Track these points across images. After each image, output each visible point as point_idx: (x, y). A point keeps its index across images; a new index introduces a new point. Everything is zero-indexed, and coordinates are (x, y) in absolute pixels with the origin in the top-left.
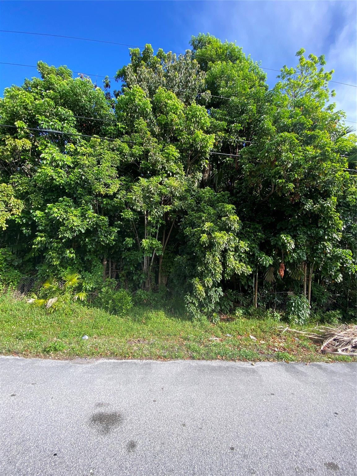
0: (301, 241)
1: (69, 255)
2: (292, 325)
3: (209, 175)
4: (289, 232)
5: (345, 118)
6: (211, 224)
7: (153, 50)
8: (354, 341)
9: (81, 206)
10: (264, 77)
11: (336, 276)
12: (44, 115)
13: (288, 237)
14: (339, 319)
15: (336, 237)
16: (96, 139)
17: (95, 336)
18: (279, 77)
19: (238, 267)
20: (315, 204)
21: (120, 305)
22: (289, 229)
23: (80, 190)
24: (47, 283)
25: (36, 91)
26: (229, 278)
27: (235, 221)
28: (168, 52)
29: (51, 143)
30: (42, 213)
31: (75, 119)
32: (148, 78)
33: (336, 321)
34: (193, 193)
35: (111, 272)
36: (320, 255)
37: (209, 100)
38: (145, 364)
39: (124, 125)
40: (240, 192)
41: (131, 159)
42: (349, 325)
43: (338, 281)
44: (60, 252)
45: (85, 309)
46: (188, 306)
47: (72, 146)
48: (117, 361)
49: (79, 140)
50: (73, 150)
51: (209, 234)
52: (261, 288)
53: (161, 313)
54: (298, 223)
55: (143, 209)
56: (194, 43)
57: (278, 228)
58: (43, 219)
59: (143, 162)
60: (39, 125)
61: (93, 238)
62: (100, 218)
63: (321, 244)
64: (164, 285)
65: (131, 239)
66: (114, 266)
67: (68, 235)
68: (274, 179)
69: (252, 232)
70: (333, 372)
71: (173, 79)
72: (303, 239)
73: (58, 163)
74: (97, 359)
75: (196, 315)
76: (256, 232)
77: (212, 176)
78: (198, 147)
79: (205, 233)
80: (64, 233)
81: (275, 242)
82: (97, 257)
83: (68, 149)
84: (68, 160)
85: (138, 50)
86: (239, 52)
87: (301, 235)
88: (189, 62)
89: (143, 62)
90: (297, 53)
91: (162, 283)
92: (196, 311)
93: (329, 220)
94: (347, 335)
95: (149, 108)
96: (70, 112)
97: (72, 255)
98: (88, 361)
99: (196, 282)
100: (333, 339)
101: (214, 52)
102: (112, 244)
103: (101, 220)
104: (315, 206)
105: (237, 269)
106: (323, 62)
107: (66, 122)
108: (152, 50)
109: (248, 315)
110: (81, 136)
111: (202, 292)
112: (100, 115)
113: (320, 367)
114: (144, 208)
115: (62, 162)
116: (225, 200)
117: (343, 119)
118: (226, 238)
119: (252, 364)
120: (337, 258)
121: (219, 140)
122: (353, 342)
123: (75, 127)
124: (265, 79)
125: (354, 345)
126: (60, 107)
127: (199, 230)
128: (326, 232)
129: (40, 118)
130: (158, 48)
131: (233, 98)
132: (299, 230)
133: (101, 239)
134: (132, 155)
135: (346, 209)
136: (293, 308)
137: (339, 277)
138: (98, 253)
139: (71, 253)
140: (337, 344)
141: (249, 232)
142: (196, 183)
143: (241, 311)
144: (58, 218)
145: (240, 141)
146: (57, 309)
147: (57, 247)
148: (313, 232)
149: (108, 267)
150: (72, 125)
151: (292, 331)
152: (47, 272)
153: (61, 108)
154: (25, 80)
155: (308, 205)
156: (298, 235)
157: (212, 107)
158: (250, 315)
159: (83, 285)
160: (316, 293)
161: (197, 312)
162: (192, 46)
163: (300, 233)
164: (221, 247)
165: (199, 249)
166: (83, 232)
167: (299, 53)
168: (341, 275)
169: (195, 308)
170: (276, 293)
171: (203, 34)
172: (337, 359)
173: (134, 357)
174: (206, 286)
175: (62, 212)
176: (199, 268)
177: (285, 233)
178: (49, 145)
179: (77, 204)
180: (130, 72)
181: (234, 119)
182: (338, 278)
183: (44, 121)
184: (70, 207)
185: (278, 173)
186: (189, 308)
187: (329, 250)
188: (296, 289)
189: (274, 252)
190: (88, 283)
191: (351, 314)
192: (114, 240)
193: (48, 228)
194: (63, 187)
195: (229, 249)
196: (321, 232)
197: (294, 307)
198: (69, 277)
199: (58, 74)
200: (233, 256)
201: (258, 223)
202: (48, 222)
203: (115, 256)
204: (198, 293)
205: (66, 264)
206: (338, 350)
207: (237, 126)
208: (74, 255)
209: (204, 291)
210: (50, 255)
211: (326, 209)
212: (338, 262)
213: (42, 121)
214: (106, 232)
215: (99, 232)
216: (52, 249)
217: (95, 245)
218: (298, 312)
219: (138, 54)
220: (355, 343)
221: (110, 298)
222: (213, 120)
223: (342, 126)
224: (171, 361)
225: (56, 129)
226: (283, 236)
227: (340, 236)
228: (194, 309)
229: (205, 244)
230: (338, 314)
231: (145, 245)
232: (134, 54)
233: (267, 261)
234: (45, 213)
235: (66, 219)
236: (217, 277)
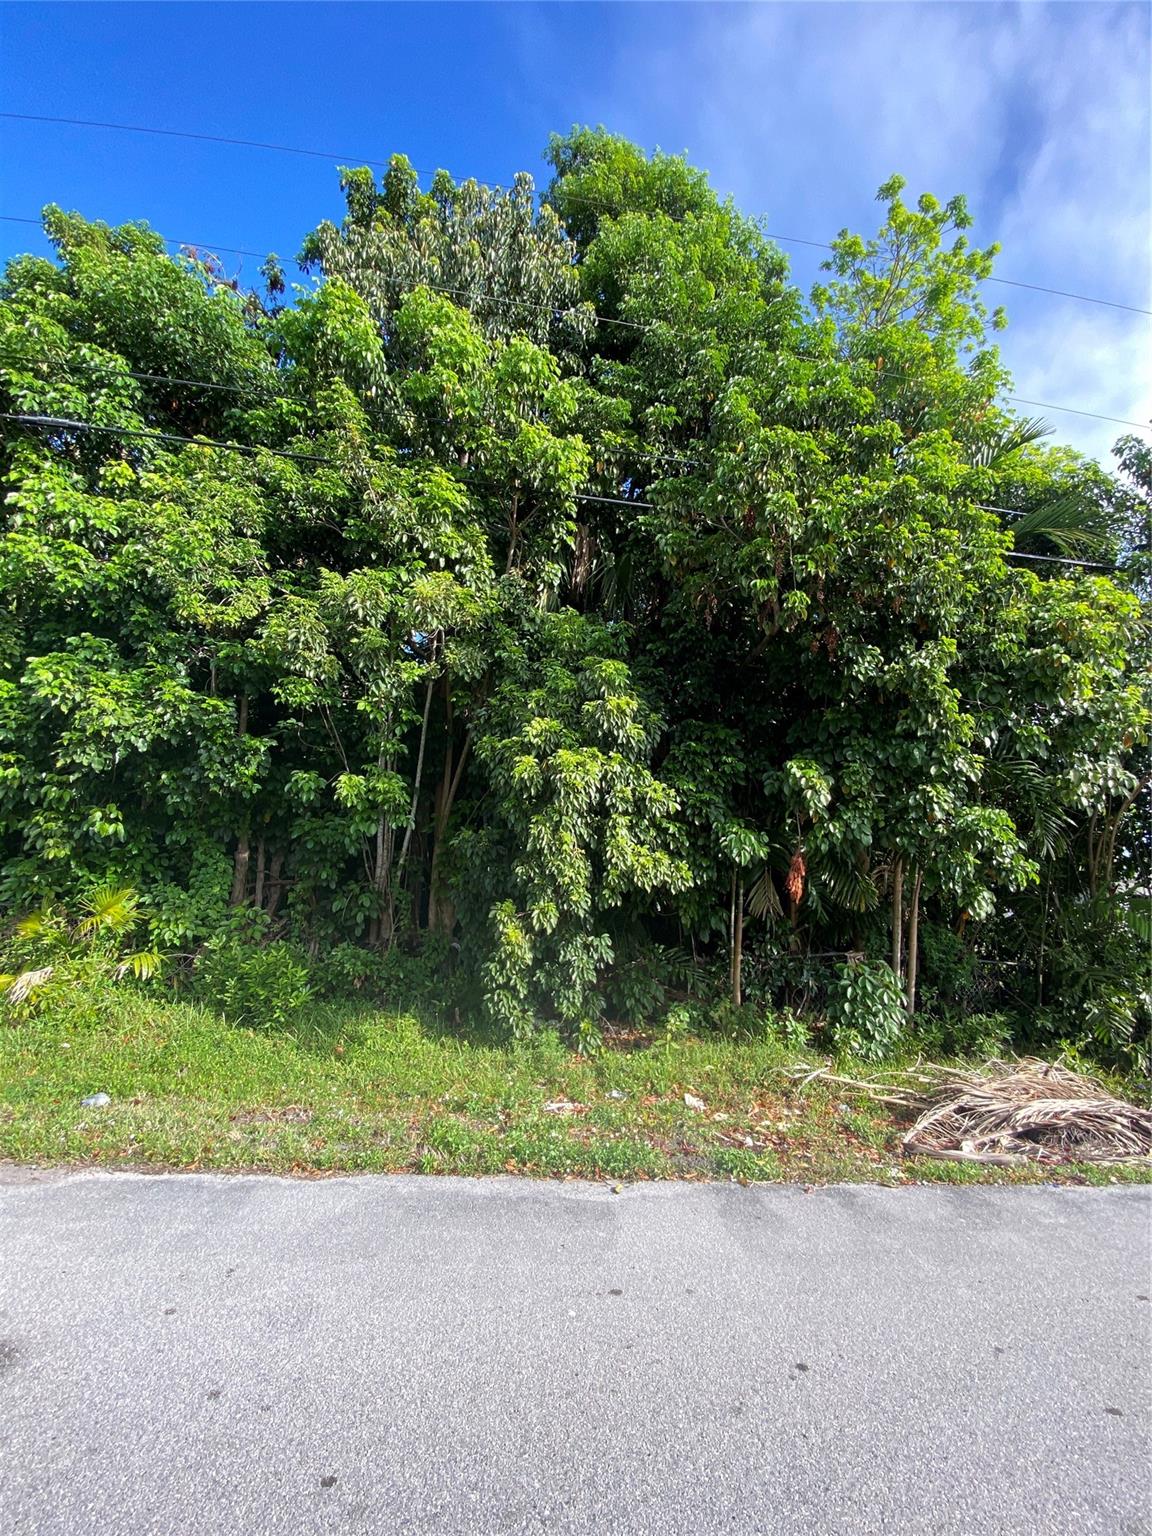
0: (855, 782)
1: (101, 828)
2: (842, 1063)
3: (589, 571)
4: (822, 752)
5: (1011, 390)
6: (555, 722)
7: (415, 174)
8: (1022, 1113)
9: (143, 666)
10: (780, 265)
11: (970, 897)
12: (32, 370)
13: (810, 768)
14: (1005, 1041)
15: (965, 768)
16: (202, 447)
17: (141, 1096)
18: (827, 266)
19: (643, 866)
20: (888, 661)
21: (263, 994)
22: (822, 745)
23: (140, 610)
24: (33, 921)
25: (30, 297)
26: (619, 904)
27: (623, 712)
28: (465, 180)
29: (53, 460)
30: (12, 686)
31: (134, 383)
32: (389, 258)
33: (993, 1049)
34: (527, 626)
35: (264, 887)
36: (914, 827)
37: (588, 333)
38: (233, 1188)
39: (302, 405)
40: (680, 627)
41: (311, 511)
42: (1023, 1063)
43: (979, 915)
44: (78, 816)
45: (148, 1009)
46: (492, 999)
47: (124, 468)
48: (141, 1177)
49: (151, 452)
50: (127, 483)
51: (542, 757)
52: (758, 941)
53: (408, 1025)
54: (846, 724)
55: (324, 672)
56: (557, 155)
57: (789, 740)
58: (11, 707)
59: (351, 522)
60: (12, 400)
61: (186, 771)
62: (204, 706)
63: (918, 791)
64: (447, 931)
65: (314, 774)
66: (276, 867)
67: (90, 758)
68: (747, 577)
69: (705, 755)
70: (885, 1218)
71: (463, 264)
72: (861, 775)
73: (64, 522)
74: (74, 1170)
75: (517, 1027)
76: (719, 753)
77: (597, 575)
78: (535, 478)
79: (529, 754)
80: (76, 752)
81: (776, 785)
82: (210, 835)
83: (110, 479)
84: (106, 513)
85: (365, 172)
86: (698, 183)
87: (855, 762)
88: (526, 213)
89: (381, 210)
90: (881, 189)
91: (439, 923)
92: (520, 1015)
93: (927, 712)
94: (1005, 1095)
95: (374, 353)
96: (120, 362)
97: (111, 829)
98: (36, 1174)
99: (501, 916)
100: (953, 1106)
101: (615, 185)
102: (251, 791)
103: (206, 712)
104: (886, 668)
105: (639, 872)
106: (962, 219)
107: (104, 391)
108: (411, 175)
109: (707, 1027)
110: (157, 438)
111: (520, 947)
112: (219, 372)
113: (849, 1200)
114: (326, 668)
115: (80, 521)
116: (618, 648)
117: (1004, 393)
118: (595, 769)
119: (614, 1191)
120: (968, 836)
121: (606, 456)
122: (1018, 1117)
123: (142, 409)
124: (786, 273)
125: (1020, 1129)
126: (88, 345)
127: (517, 742)
128: (934, 754)
129: (15, 378)
130: (436, 168)
131: (656, 323)
132: (850, 745)
133: (211, 776)
134: (316, 500)
135: (995, 678)
136: (847, 1006)
137: (979, 902)
138: (213, 822)
139: (106, 819)
140: (967, 1123)
141: (695, 753)
142: (544, 596)
143: (685, 1016)
144: (53, 703)
145: (679, 463)
146: (43, 1006)
147: (60, 799)
148: (894, 754)
149: (252, 870)
150: (127, 403)
151: (834, 1081)
152: (33, 882)
153: (90, 348)
154: (8, 264)
155: (866, 665)
156: (846, 764)
157: (598, 356)
158: (715, 1027)
159: (151, 927)
160: (936, 955)
161: (523, 1017)
162: (554, 166)
163: (853, 755)
164: (577, 798)
165: (514, 806)
166: (142, 747)
167: (889, 191)
168: (986, 894)
169: (515, 1003)
170: (809, 955)
171: (587, 127)
172: (924, 1176)
173: (208, 1164)
174: (536, 928)
175: (68, 685)
176: (519, 870)
177: (809, 756)
178: (47, 465)
179: (130, 655)
180: (332, 239)
181: (660, 392)
182: (976, 905)
183: (27, 389)
184: (103, 666)
185: (757, 559)
186: (496, 1004)
187: (942, 809)
188: (875, 941)
189: (789, 821)
190: (168, 921)
191: (1043, 1026)
192: (255, 779)
193: (30, 736)
194: (83, 601)
195: (613, 805)
196: (916, 752)
197: (853, 1001)
198: (105, 898)
199: (115, 247)
200: (631, 828)
201: (730, 724)
202: (28, 718)
203: (278, 834)
204: (505, 951)
205: (103, 860)
206: (963, 1144)
207: (660, 413)
208: (121, 827)
209: (526, 946)
210: (37, 824)
211: (916, 675)
212: (968, 849)
213: (22, 388)
214: (228, 750)
215: (202, 751)
216: (45, 805)
217: (192, 793)
218: (864, 1018)
219: (367, 184)
220: (1025, 1121)
221: (230, 971)
222: (590, 392)
223: (1008, 415)
224: (333, 1180)
225: (69, 416)
226: (794, 768)
227: (977, 765)
228: (515, 1008)
229: (528, 789)
230: (1000, 1025)
231: (344, 794)
232: (355, 186)
233: (745, 846)
234: (20, 687)
235: (83, 705)
236: (574, 898)
